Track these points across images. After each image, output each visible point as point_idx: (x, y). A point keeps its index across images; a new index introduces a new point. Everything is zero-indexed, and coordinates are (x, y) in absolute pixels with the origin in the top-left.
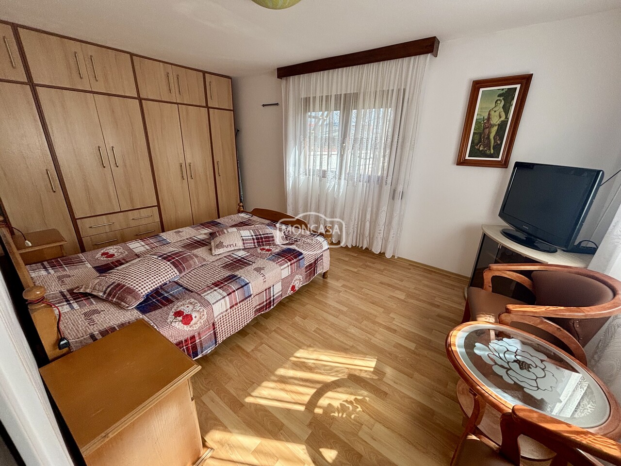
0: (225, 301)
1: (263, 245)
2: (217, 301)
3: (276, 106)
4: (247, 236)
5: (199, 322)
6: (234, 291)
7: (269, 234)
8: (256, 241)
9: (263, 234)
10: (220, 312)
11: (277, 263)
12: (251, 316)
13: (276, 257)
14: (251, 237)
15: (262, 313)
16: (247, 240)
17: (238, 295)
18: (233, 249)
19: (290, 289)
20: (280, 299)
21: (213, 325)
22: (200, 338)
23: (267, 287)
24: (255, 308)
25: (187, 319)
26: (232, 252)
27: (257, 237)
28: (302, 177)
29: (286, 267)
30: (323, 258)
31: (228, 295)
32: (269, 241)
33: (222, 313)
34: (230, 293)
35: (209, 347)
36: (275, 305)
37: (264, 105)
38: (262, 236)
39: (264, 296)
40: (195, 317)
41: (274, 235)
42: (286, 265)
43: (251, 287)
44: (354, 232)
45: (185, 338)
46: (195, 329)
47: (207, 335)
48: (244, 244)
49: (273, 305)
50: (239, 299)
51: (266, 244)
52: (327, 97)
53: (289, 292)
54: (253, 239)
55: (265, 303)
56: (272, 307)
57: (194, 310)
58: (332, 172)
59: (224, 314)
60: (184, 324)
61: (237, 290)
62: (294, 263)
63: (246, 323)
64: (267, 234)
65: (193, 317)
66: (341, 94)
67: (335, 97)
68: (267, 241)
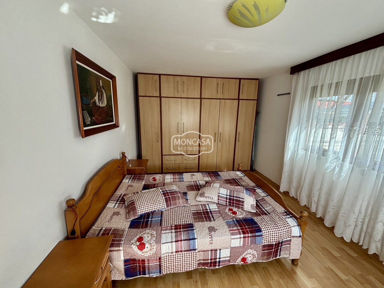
0: (172, 245)
1: (233, 206)
2: (166, 243)
3: (288, 95)
4: (223, 194)
5: (149, 252)
6: (181, 241)
7: (241, 198)
8: (228, 200)
9: (236, 197)
10: (167, 252)
11: (230, 230)
12: (193, 266)
13: (234, 223)
14: (226, 196)
15: (206, 267)
16: (222, 197)
17: (184, 245)
18: (210, 201)
19: (240, 259)
20: (227, 264)
21: (160, 259)
22: (148, 264)
23: (214, 248)
24: (198, 261)
25: (142, 247)
26: (208, 203)
27: (230, 197)
28: (301, 152)
29: (238, 238)
30: (292, 244)
31: (176, 241)
32: (239, 204)
33: (168, 253)
34: (178, 241)
35: (155, 273)
36: (221, 267)
37: (278, 95)
38: (235, 198)
39: (209, 255)
40: (147, 248)
41: (245, 200)
42: (239, 236)
43: (196, 243)
44: (356, 226)
45: (139, 258)
46: (145, 255)
47: (154, 264)
48: (218, 199)
49: (219, 266)
50: (184, 249)
51: (236, 206)
52: (337, 84)
53: (238, 261)
54: (227, 198)
55: (210, 261)
56: (217, 267)
57: (149, 241)
58: (335, 153)
59: (170, 254)
60: (138, 249)
61: (184, 240)
62: (248, 237)
63: (188, 270)
64: (240, 198)
65: (146, 247)
66: (355, 79)
67: (348, 82)
68: (237, 204)
